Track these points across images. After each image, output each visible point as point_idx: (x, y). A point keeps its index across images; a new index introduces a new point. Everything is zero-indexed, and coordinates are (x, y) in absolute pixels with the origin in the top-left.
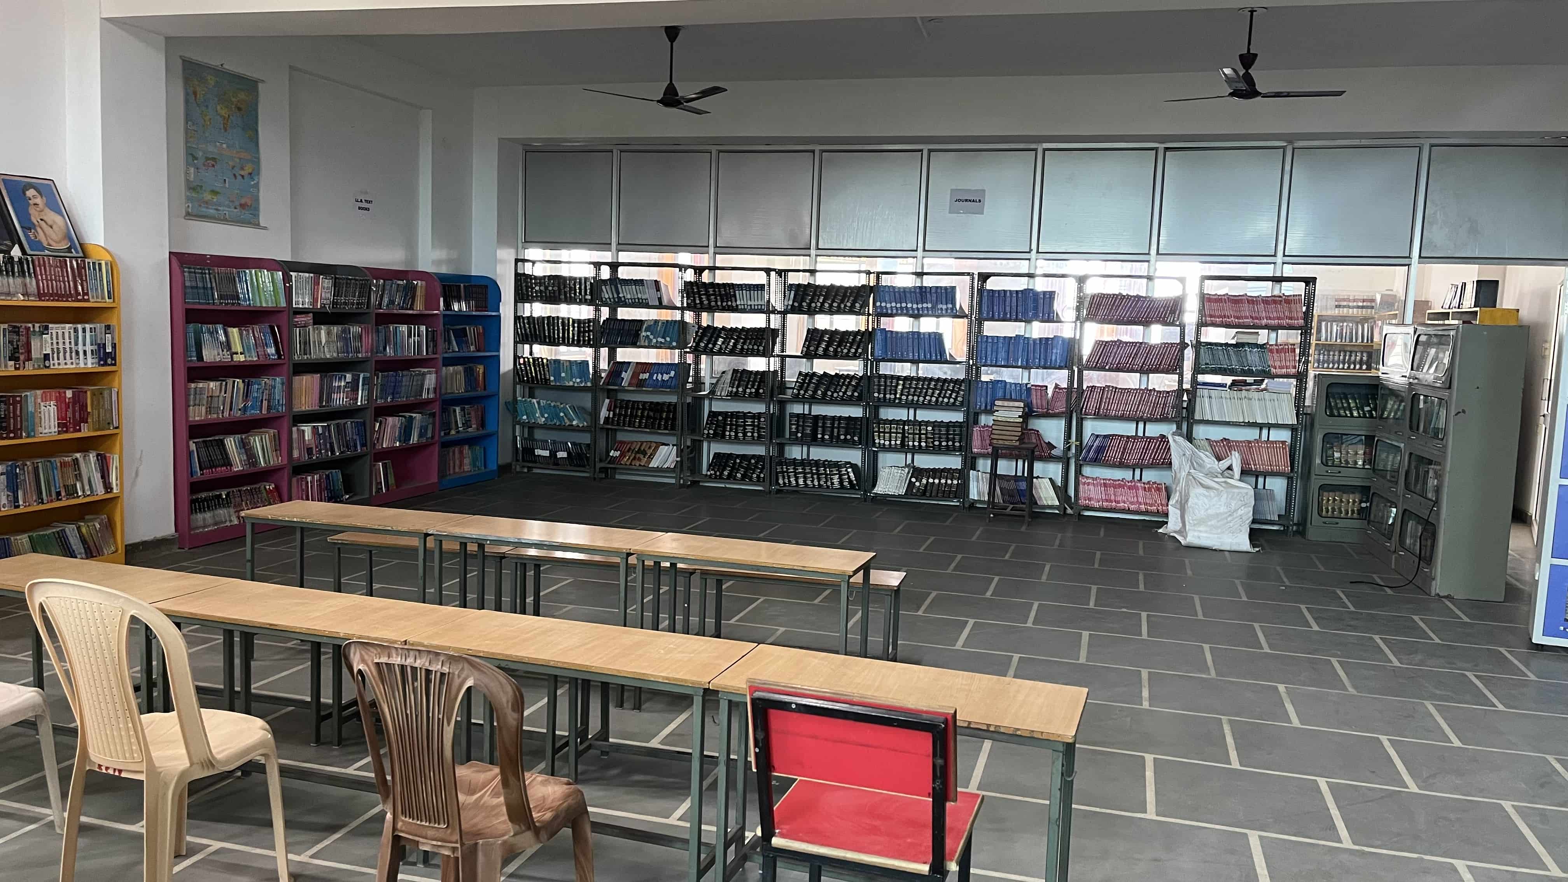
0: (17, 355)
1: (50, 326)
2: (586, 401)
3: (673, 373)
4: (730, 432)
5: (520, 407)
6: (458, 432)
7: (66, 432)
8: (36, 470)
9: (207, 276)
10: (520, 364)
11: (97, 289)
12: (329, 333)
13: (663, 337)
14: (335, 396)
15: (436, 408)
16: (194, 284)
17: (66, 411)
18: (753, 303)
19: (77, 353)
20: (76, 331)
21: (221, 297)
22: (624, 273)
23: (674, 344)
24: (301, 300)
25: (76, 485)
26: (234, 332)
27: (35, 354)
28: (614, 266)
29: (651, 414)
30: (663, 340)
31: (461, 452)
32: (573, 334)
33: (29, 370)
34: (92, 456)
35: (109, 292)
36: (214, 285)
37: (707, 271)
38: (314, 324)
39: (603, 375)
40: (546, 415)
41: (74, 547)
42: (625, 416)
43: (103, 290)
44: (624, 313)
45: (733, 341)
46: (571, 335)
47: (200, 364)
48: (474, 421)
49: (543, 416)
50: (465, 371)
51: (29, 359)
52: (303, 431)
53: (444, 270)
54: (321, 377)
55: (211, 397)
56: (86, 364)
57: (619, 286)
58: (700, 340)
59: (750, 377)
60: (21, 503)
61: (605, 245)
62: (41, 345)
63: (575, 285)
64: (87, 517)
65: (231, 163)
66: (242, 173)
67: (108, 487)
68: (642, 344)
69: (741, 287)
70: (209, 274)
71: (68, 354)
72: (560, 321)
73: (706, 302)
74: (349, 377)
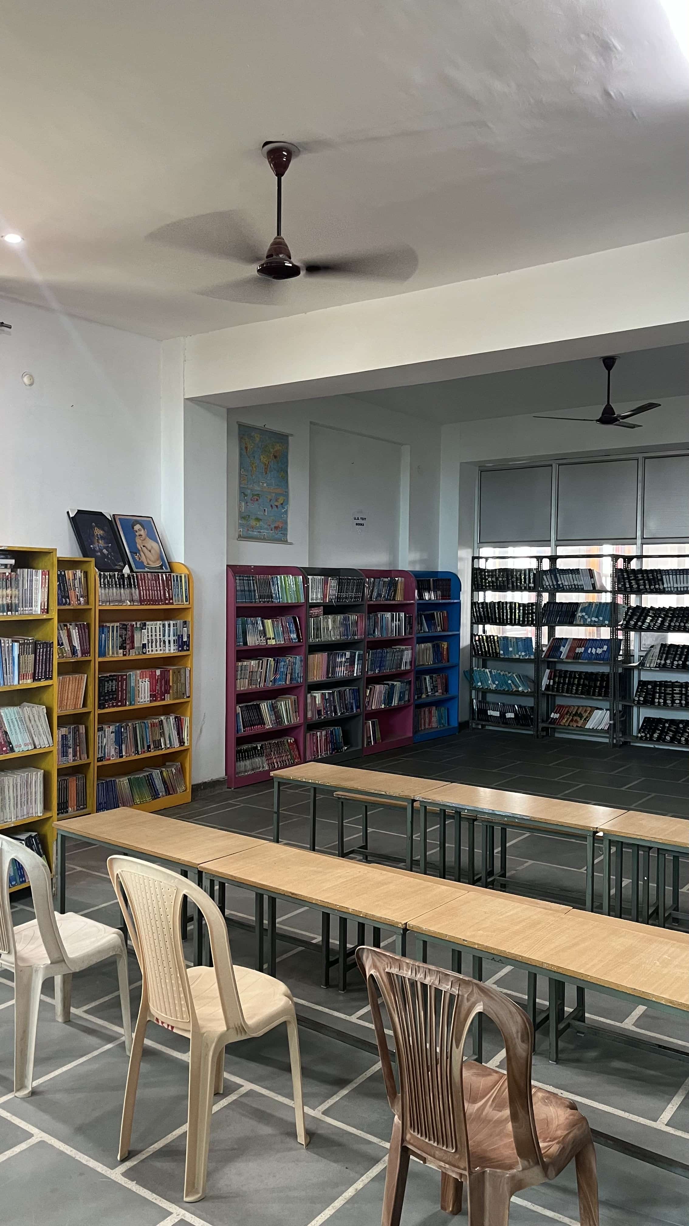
0: (124, 645)
1: (147, 623)
2: (530, 670)
3: (605, 648)
4: (659, 699)
5: (476, 676)
6: (428, 696)
7: (155, 701)
8: (135, 729)
9: (251, 581)
10: (476, 641)
11: (178, 595)
12: (334, 621)
13: (597, 617)
14: (338, 669)
15: (412, 677)
16: (242, 588)
17: (156, 685)
18: (679, 586)
19: (164, 642)
20: (164, 626)
21: (260, 597)
22: (561, 564)
23: (607, 622)
24: (315, 596)
25: (160, 740)
26: (268, 623)
27: (137, 644)
28: (553, 559)
29: (587, 682)
30: (596, 620)
31: (430, 712)
32: (519, 616)
33: (133, 655)
34: (172, 719)
35: (186, 597)
36: (256, 588)
37: (635, 560)
38: (324, 614)
39: (544, 649)
40: (497, 683)
41: (158, 787)
42: (564, 683)
43: (182, 596)
44: (562, 598)
45: (660, 619)
46: (517, 616)
47: (245, 648)
48: (439, 687)
49: (494, 683)
50: (433, 646)
51: (133, 648)
52: (315, 697)
53: (418, 568)
54: (328, 654)
55: (252, 672)
56: (170, 650)
57: (558, 575)
58: (631, 618)
59: (677, 651)
60: (124, 754)
61: (545, 542)
62: (141, 637)
63: (520, 575)
64: (167, 764)
65: (269, 497)
66: (276, 504)
67: (182, 742)
68: (578, 623)
69: (667, 572)
70: (253, 580)
71: (158, 643)
72: (508, 605)
73: (635, 586)
74: (348, 654)
